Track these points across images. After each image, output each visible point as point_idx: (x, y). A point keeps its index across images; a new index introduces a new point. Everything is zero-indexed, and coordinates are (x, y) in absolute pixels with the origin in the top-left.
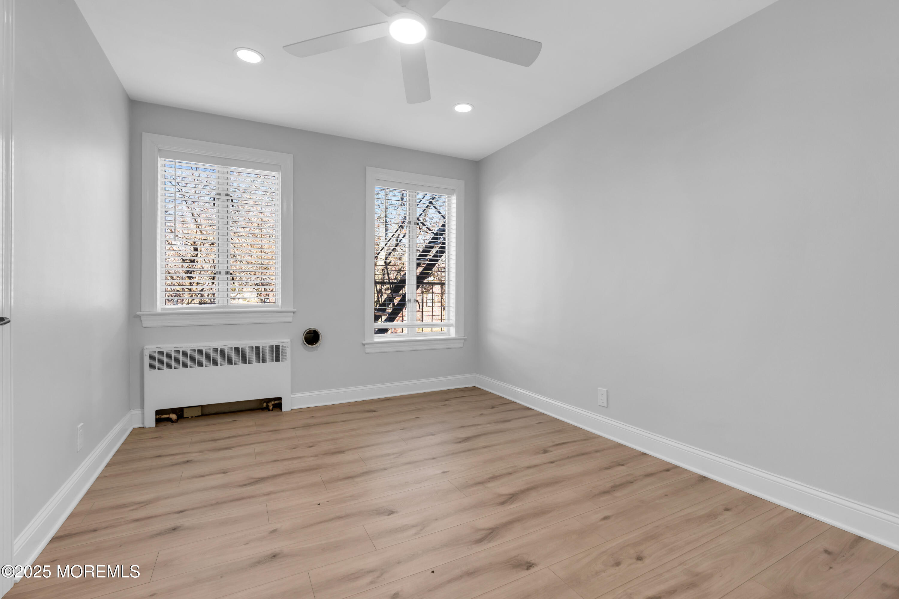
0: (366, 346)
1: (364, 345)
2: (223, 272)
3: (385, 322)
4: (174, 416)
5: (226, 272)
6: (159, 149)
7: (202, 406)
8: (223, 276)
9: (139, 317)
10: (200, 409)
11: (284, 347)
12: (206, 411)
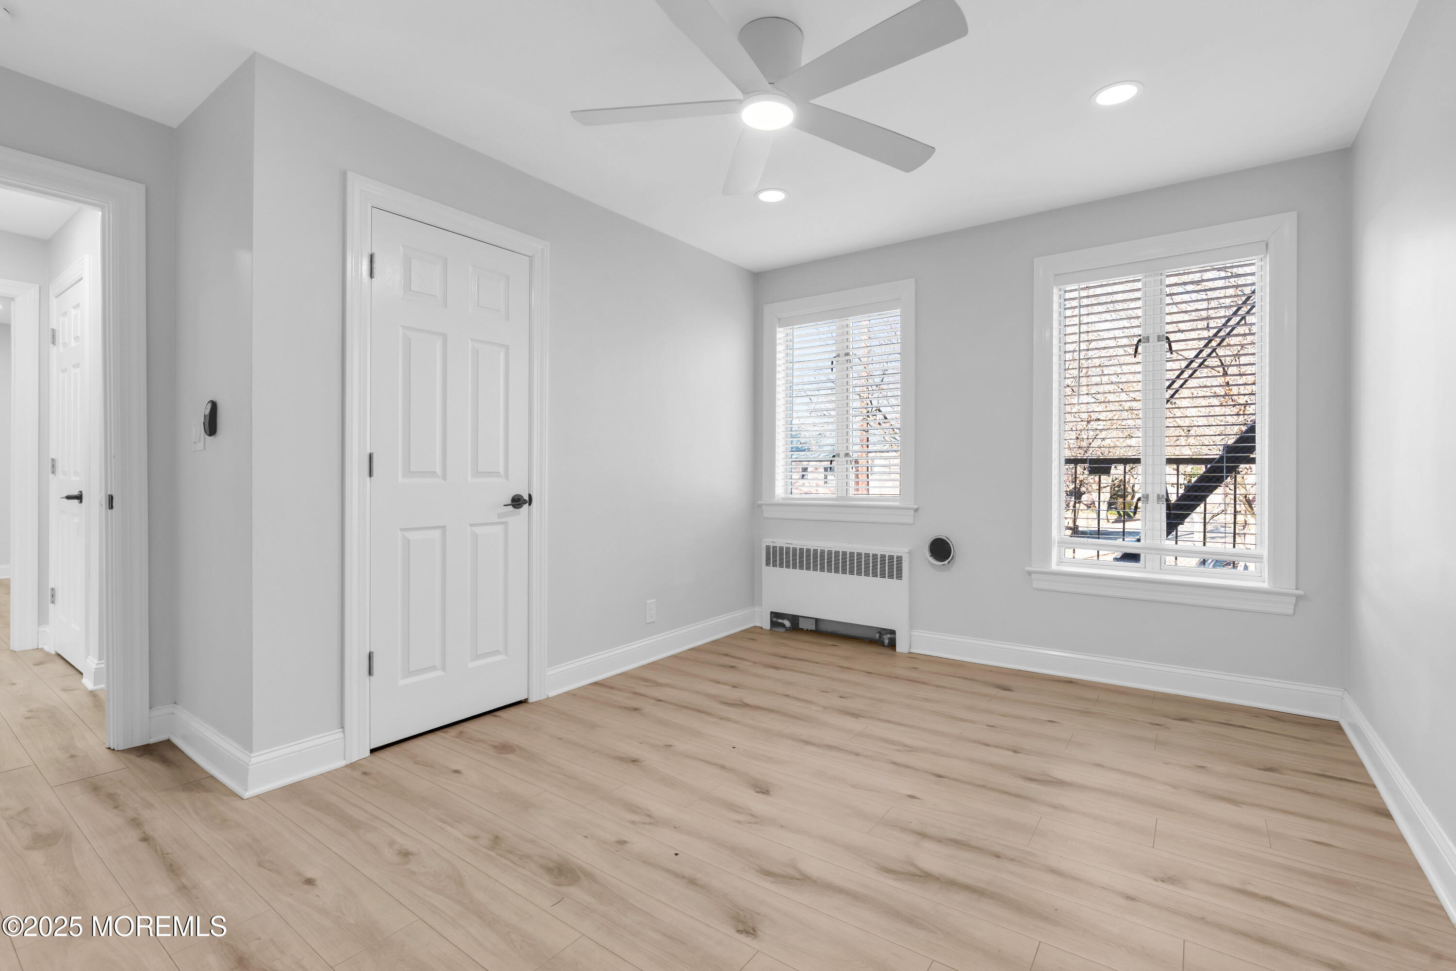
0: (1032, 577)
1: (1030, 573)
2: (842, 454)
3: (1071, 536)
4: (787, 623)
5: (845, 454)
6: (779, 319)
7: (817, 620)
8: (842, 459)
9: (760, 506)
10: (814, 622)
11: (900, 559)
12: (823, 627)
